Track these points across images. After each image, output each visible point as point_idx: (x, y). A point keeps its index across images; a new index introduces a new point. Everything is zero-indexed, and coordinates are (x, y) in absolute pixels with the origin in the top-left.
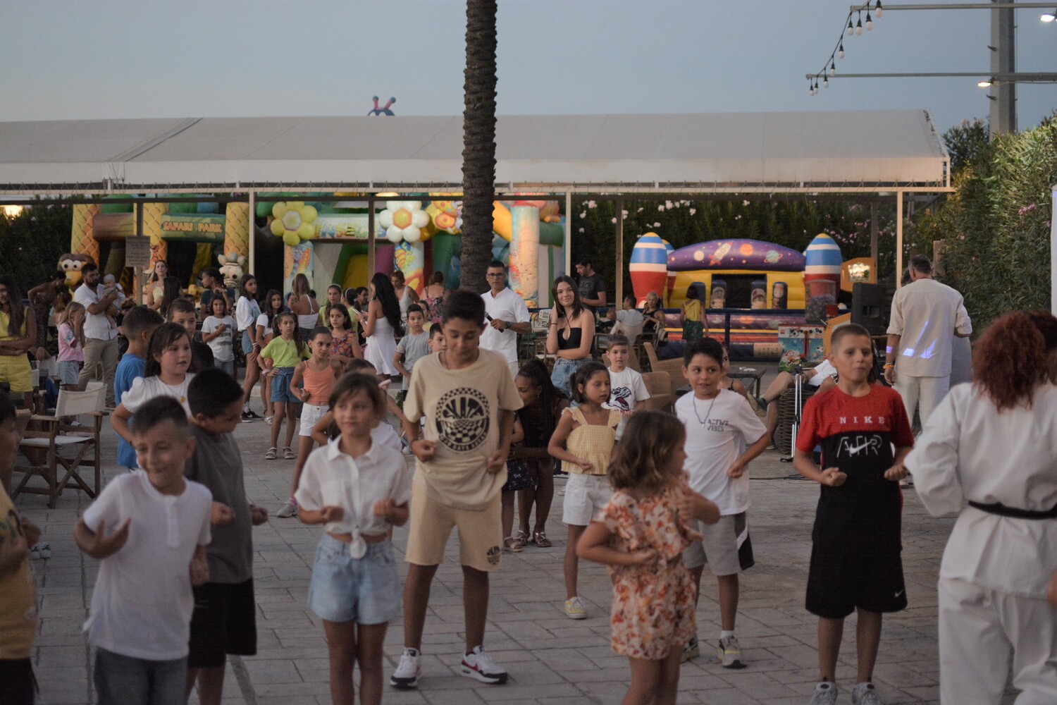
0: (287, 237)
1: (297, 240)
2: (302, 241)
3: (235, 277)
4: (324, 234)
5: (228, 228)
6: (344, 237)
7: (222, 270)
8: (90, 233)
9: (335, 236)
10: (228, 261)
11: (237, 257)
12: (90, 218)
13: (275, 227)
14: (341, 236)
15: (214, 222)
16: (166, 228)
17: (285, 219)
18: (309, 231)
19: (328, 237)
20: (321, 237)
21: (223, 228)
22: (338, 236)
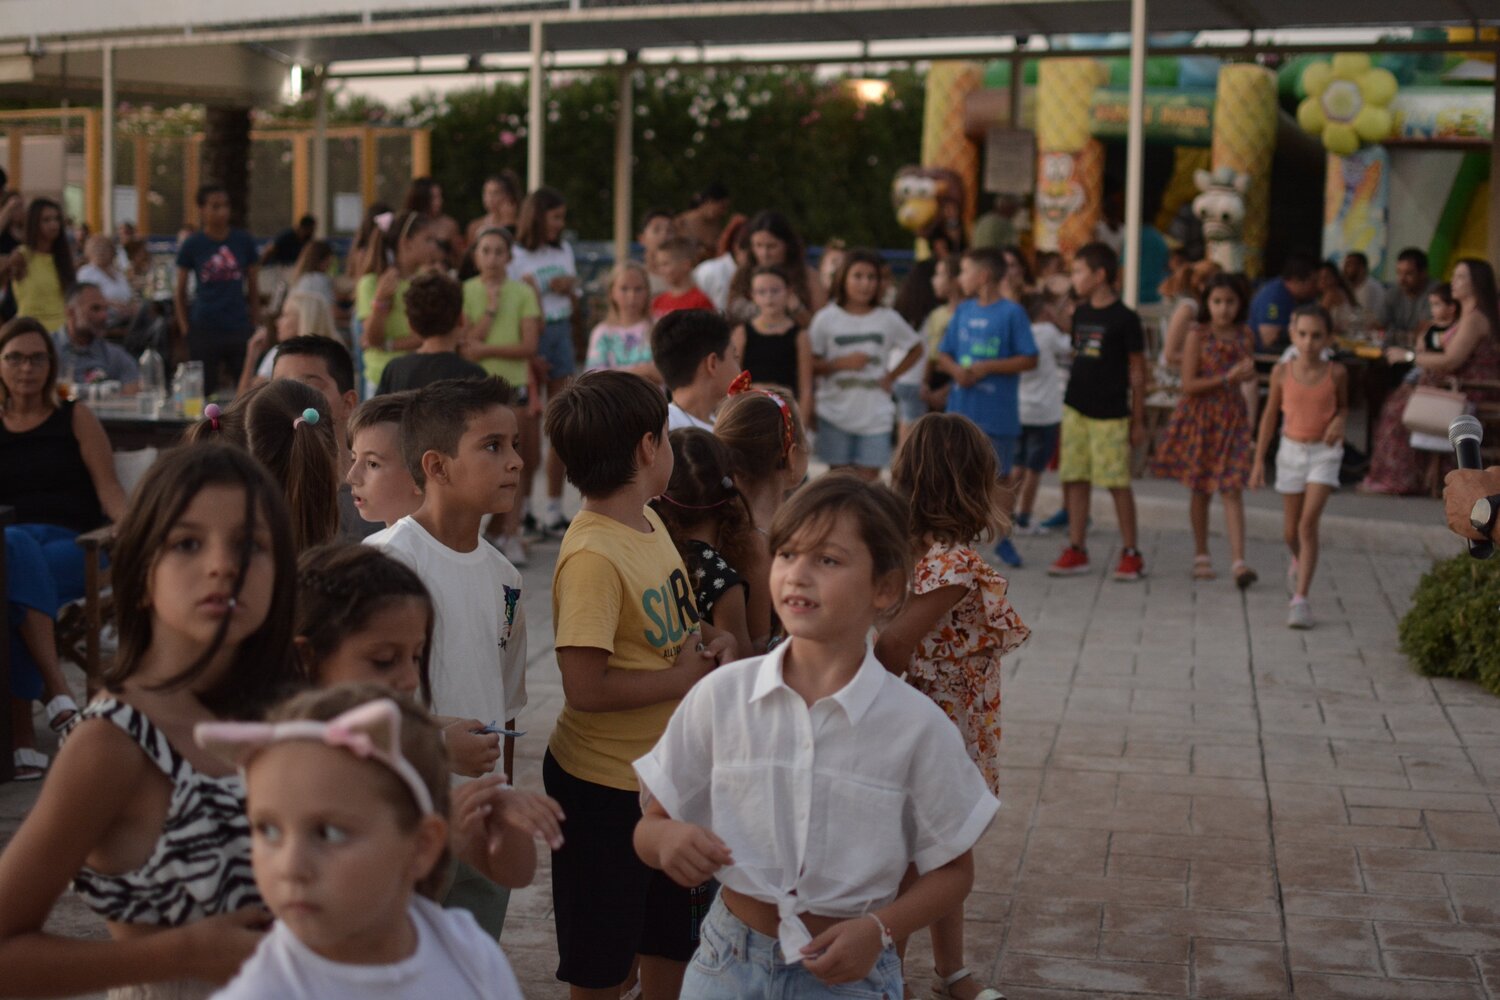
0: (1334, 135)
1: (1351, 143)
2: (1364, 144)
3: (1226, 217)
4: (1410, 130)
5: (1220, 117)
6: (1453, 137)
7: (1199, 204)
8: (957, 126)
9: (1435, 135)
10: (1216, 184)
11: (1232, 176)
12: (957, 97)
13: (1307, 114)
14: (1448, 133)
15: (1193, 105)
16: (1100, 115)
17: (1328, 98)
18: (1376, 122)
19: (1419, 135)
20: (1404, 136)
21: (1210, 117)
22: (1440, 134)
